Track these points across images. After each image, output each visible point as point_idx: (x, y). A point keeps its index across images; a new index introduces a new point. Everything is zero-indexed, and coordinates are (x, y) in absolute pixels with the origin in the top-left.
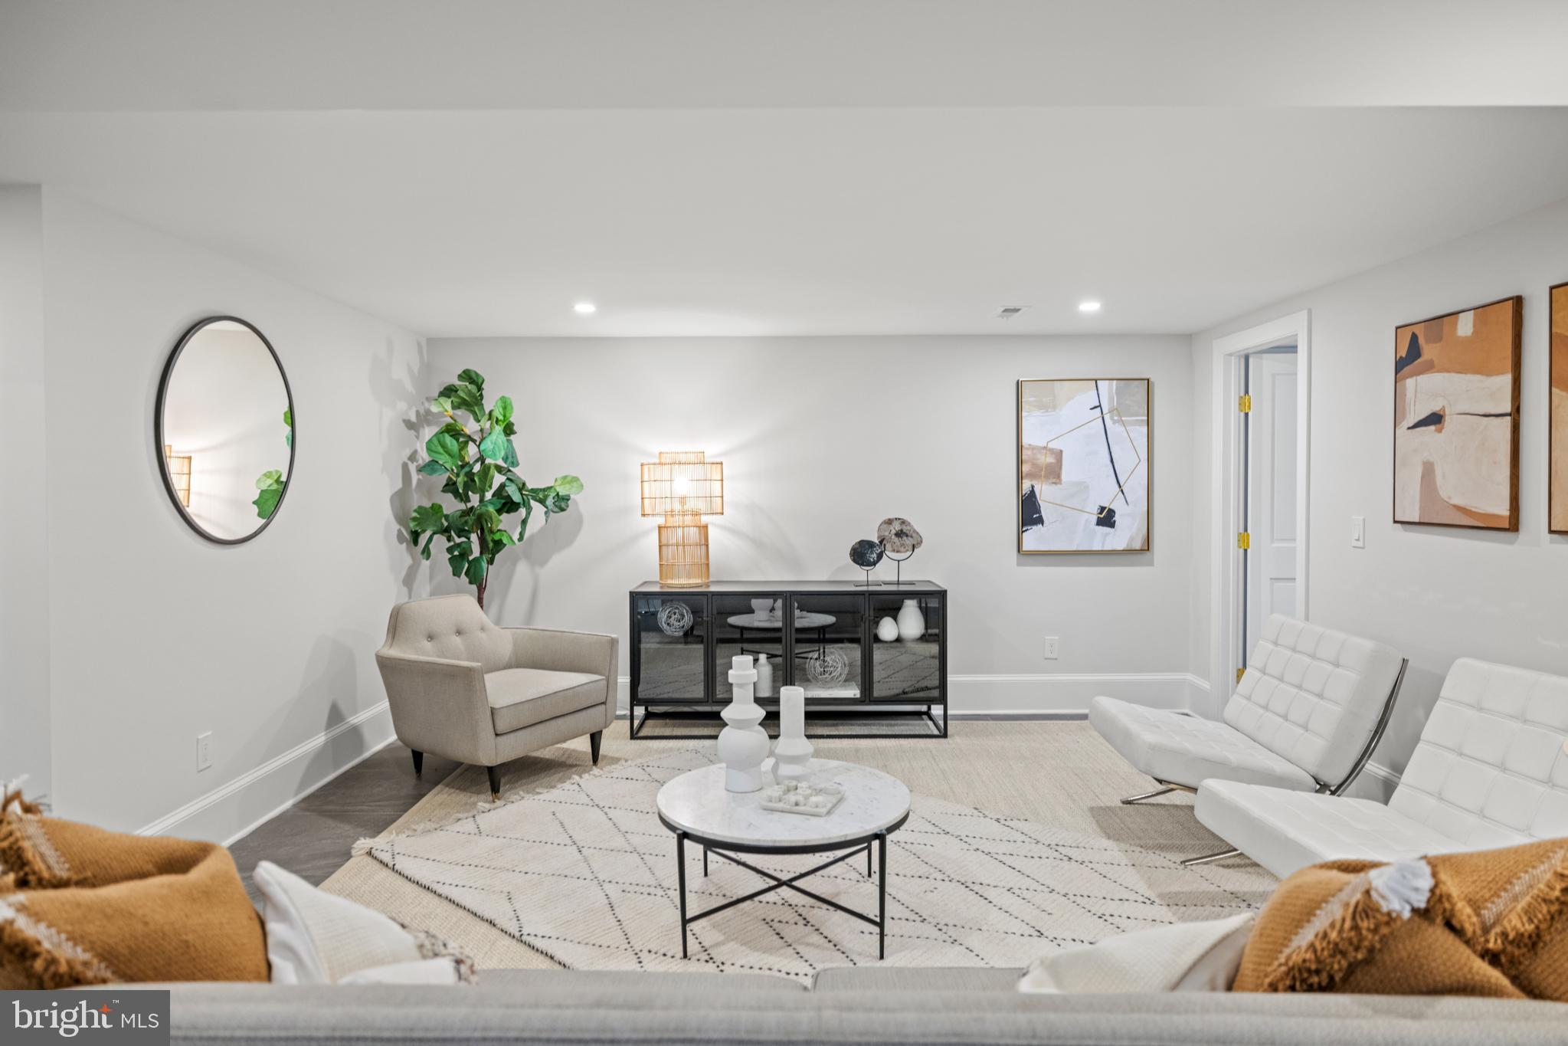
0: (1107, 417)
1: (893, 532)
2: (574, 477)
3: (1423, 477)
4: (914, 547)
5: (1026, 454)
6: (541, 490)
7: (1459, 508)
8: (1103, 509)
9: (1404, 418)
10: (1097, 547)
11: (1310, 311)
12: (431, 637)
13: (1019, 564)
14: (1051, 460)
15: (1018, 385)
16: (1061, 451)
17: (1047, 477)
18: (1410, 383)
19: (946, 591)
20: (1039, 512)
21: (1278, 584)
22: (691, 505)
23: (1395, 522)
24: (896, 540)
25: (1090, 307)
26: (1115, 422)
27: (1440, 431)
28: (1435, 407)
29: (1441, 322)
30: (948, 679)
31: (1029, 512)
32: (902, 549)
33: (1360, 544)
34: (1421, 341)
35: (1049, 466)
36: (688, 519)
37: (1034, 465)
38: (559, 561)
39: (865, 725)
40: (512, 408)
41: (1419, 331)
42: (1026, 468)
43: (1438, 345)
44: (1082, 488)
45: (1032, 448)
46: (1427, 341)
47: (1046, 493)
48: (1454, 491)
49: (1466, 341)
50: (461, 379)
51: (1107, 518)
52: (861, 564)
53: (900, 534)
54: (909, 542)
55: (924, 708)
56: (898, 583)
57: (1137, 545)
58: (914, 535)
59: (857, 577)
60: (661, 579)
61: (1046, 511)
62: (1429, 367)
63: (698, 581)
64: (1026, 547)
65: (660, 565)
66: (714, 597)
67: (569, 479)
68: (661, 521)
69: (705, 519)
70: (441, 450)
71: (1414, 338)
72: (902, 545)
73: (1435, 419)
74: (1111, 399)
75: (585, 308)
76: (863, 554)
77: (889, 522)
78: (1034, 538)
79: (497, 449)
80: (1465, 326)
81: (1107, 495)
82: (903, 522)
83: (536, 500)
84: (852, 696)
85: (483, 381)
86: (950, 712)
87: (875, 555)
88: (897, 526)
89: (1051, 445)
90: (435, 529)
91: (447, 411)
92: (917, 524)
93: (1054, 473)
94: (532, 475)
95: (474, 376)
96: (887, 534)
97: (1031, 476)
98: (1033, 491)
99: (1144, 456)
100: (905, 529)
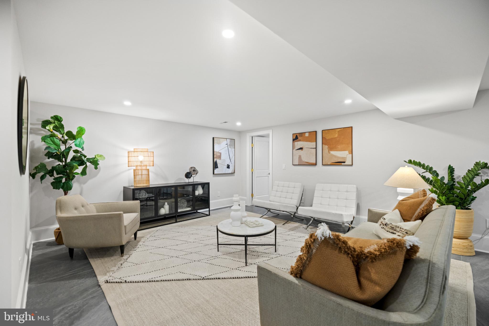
0: (228, 146)
1: (192, 170)
2: (101, 155)
3: (299, 158)
4: (197, 173)
5: (215, 153)
6: (91, 158)
7: (306, 162)
8: (228, 165)
9: (295, 148)
10: (227, 173)
11: (272, 130)
12: (76, 209)
13: (213, 177)
14: (219, 155)
15: (213, 138)
16: (221, 153)
17: (219, 158)
18: (296, 143)
19: (209, 183)
20: (217, 166)
21: (257, 178)
22: (145, 163)
23: (293, 165)
24: (193, 172)
25: (239, 124)
26: (230, 147)
27: (302, 150)
28: (301, 147)
29: (302, 134)
30: (210, 202)
31: (215, 166)
32: (194, 174)
33: (285, 169)
34: (298, 136)
35: (219, 156)
36: (144, 168)
37: (217, 156)
38: (90, 182)
39: (188, 217)
40: (85, 131)
41: (298, 135)
42: (215, 156)
43: (302, 137)
44: (224, 160)
45: (216, 152)
46: (299, 137)
47: (219, 162)
48: (305, 159)
49: (307, 137)
50: (52, 118)
51: (228, 167)
52: (187, 178)
53: (194, 171)
54: (196, 172)
55: (196, 211)
56: (193, 182)
57: (233, 172)
58: (197, 171)
59: (187, 181)
60: (134, 185)
61: (219, 165)
62: (300, 140)
63: (147, 185)
64: (215, 173)
65: (134, 181)
66: (157, 188)
67: (99, 155)
68: (135, 168)
69: (148, 168)
70: (51, 143)
71: (297, 136)
72: (194, 173)
73: (301, 149)
74: (229, 142)
75: (127, 103)
76: (188, 175)
77: (192, 168)
78: (216, 171)
79: (81, 144)
80: (307, 135)
81: (228, 162)
82: (194, 168)
83: (89, 162)
84: (189, 210)
85: (62, 120)
86: (210, 209)
87: (190, 176)
88: (193, 169)
89: (219, 152)
90: (45, 172)
91: (51, 129)
92: (197, 169)
93: (220, 157)
94: (89, 154)
95: (59, 118)
96: (191, 171)
97: (216, 158)
98: (216, 161)
99: (234, 154)
100: (195, 169)
